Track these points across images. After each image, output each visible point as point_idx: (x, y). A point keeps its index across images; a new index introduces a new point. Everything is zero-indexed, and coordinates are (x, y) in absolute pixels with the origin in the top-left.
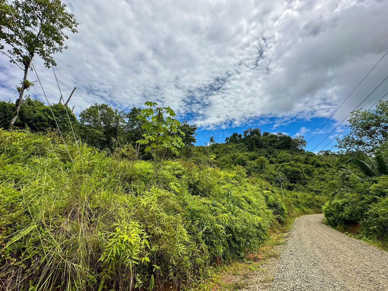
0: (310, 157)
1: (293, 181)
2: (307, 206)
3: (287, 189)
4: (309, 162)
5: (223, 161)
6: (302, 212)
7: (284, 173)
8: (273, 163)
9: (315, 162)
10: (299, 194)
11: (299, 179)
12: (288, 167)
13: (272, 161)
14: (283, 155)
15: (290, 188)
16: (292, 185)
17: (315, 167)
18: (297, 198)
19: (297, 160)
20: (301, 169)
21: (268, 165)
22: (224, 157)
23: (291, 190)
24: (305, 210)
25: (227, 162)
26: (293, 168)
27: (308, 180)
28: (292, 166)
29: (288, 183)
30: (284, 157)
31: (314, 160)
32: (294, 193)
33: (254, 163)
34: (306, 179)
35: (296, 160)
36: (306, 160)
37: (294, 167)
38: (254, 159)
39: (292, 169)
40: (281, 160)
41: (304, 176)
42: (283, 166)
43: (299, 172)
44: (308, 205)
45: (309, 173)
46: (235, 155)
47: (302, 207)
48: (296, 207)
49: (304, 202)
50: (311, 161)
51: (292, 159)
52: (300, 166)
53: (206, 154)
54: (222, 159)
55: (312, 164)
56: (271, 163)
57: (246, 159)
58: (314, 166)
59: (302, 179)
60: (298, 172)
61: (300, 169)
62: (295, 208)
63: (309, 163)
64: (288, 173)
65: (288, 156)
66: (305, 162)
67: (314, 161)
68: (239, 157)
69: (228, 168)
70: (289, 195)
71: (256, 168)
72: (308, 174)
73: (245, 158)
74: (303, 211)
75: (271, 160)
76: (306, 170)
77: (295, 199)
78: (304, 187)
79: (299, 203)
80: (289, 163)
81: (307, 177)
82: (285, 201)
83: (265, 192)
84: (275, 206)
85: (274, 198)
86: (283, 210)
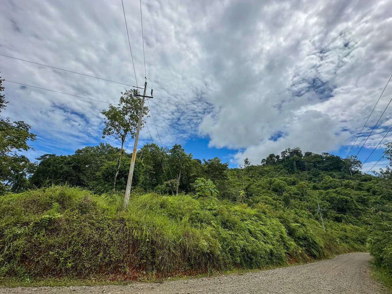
0: (364, 182)
1: (341, 210)
2: (359, 242)
3: (334, 221)
4: (363, 188)
5: (259, 186)
6: (351, 248)
7: (329, 202)
8: (318, 189)
9: (371, 189)
10: (349, 227)
11: (349, 209)
12: (334, 195)
13: (316, 187)
14: (329, 180)
15: (338, 220)
16: (340, 216)
18: (346, 231)
19: (347, 186)
20: (351, 198)
21: (309, 191)
22: (260, 182)
23: (339, 222)
24: (356, 246)
25: (263, 188)
26: (340, 196)
27: (361, 210)
28: (339, 193)
29: (334, 213)
30: (331, 182)
31: (370, 186)
32: (341, 225)
33: (294, 188)
34: (359, 209)
35: (346, 185)
36: (358, 185)
37: (342, 195)
38: (294, 183)
39: (339, 197)
40: (326, 186)
41: (355, 206)
42: (327, 193)
43: (349, 201)
44: (360, 241)
45: (363, 202)
46: (271, 180)
47: (352, 243)
48: (343, 242)
49: (354, 237)
50: (366, 188)
51: (341, 185)
52: (349, 194)
53: (241, 179)
54: (258, 184)
55: (368, 191)
56: (315, 189)
57: (284, 185)
58: (371, 193)
59: (353, 210)
60: (346, 201)
61: (349, 198)
62: (342, 243)
63: (363, 190)
64: (334, 202)
65: (335, 181)
66: (358, 188)
67: (369, 188)
68: (276, 183)
69: (265, 194)
70: (336, 228)
71: (296, 194)
72: (362, 203)
73: (283, 183)
74: (353, 247)
75: (314, 185)
76: (359, 198)
77: (343, 233)
78: (357, 219)
79: (347, 237)
80: (334, 190)
81: (359, 207)
82: (326, 234)
83: (294, 224)
84: (305, 239)
85: (304, 231)
86: (317, 244)
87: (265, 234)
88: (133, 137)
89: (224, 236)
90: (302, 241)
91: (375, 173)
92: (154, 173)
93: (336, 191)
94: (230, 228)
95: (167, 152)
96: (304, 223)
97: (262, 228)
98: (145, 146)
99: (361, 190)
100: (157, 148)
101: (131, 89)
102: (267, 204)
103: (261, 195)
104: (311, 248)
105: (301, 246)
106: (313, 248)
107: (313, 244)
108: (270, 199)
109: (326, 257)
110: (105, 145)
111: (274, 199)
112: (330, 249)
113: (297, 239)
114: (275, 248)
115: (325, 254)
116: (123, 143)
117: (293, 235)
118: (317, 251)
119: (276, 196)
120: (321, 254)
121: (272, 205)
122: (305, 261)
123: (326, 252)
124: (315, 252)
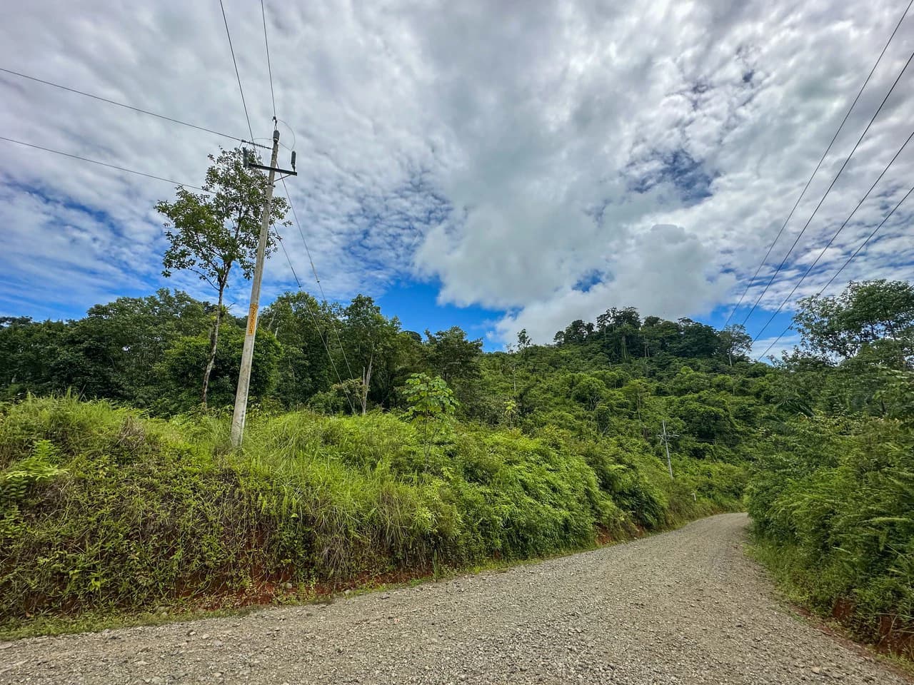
0: (752, 379)
1: (706, 436)
2: (732, 495)
3: (691, 456)
4: (749, 391)
5: (548, 390)
6: (717, 507)
7: (685, 420)
8: (665, 394)
9: (763, 391)
10: (716, 467)
11: (720, 432)
12: (695, 405)
13: (662, 390)
14: (688, 375)
15: (697, 454)
16: (701, 446)
17: (764, 402)
18: (710, 476)
19: (720, 387)
20: (726, 410)
21: (649, 399)
22: (550, 382)
23: (699, 458)
24: (726, 502)
25: (556, 394)
26: (705, 408)
27: (741, 433)
28: (703, 402)
29: (691, 442)
30: (690, 379)
31: (762, 386)
32: (703, 465)
33: (618, 394)
34: (737, 432)
35: (718, 386)
36: (741, 385)
37: (709, 404)
38: (619, 384)
39: (703, 409)
40: (682, 387)
41: (732, 425)
42: (682, 402)
43: (720, 416)
44: (733, 491)
45: (747, 417)
46: (573, 377)
47: (719, 497)
48: (704, 496)
49: (724, 484)
50: (754, 390)
51: (709, 385)
52: (724, 402)
53: (510, 375)
54: (546, 387)
55: (758, 395)
56: (660, 393)
57: (599, 387)
58: (762, 400)
59: (728, 433)
60: (717, 417)
61: (722, 410)
62: (702, 499)
63: (749, 394)
64: (694, 419)
65: (698, 377)
66: (740, 390)
67: (760, 390)
68: (583, 382)
69: (558, 407)
70: (693, 470)
71: (622, 405)
72: (744, 420)
73: (597, 384)
74: (720, 504)
75: (658, 387)
76: (740, 410)
77: (705, 478)
78: (733, 450)
79: (711, 486)
80: (696, 396)
81: (739, 428)
82: (673, 483)
83: (613, 467)
84: (634, 494)
85: (632, 478)
86: (654, 502)
87: (554, 490)
88: (248, 274)
89: (470, 497)
90: (628, 499)
91: (774, 360)
92: (307, 363)
93: (700, 397)
94: (483, 481)
95: (339, 314)
96: (634, 464)
97: (551, 476)
98: (281, 299)
99: (743, 393)
100: (312, 304)
101: (235, 149)
102: (563, 428)
103: (551, 409)
104: (643, 511)
105: (625, 508)
106: (646, 510)
107: (647, 503)
108: (571, 417)
109: (670, 526)
110: (172, 294)
111: (577, 417)
112: (679, 511)
113: (618, 496)
114: (573, 515)
115: (669, 521)
116: (221, 290)
117: (610, 487)
118: (654, 516)
119: (581, 411)
120: (661, 521)
121: (573, 429)
122: (631, 536)
123: (671, 515)
124: (650, 518)
